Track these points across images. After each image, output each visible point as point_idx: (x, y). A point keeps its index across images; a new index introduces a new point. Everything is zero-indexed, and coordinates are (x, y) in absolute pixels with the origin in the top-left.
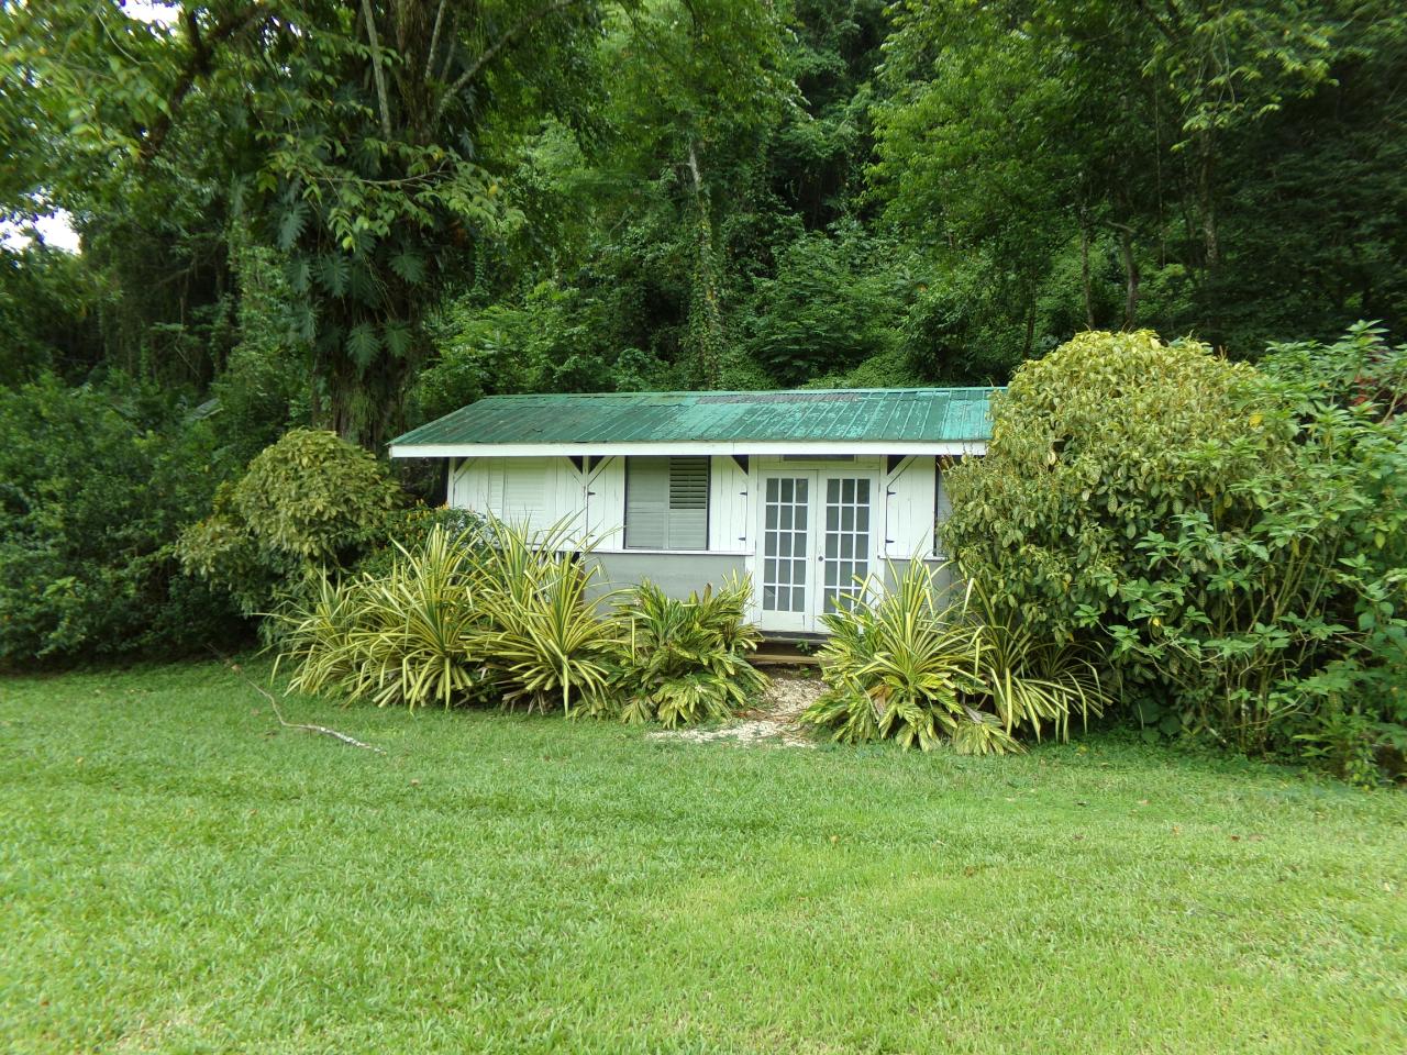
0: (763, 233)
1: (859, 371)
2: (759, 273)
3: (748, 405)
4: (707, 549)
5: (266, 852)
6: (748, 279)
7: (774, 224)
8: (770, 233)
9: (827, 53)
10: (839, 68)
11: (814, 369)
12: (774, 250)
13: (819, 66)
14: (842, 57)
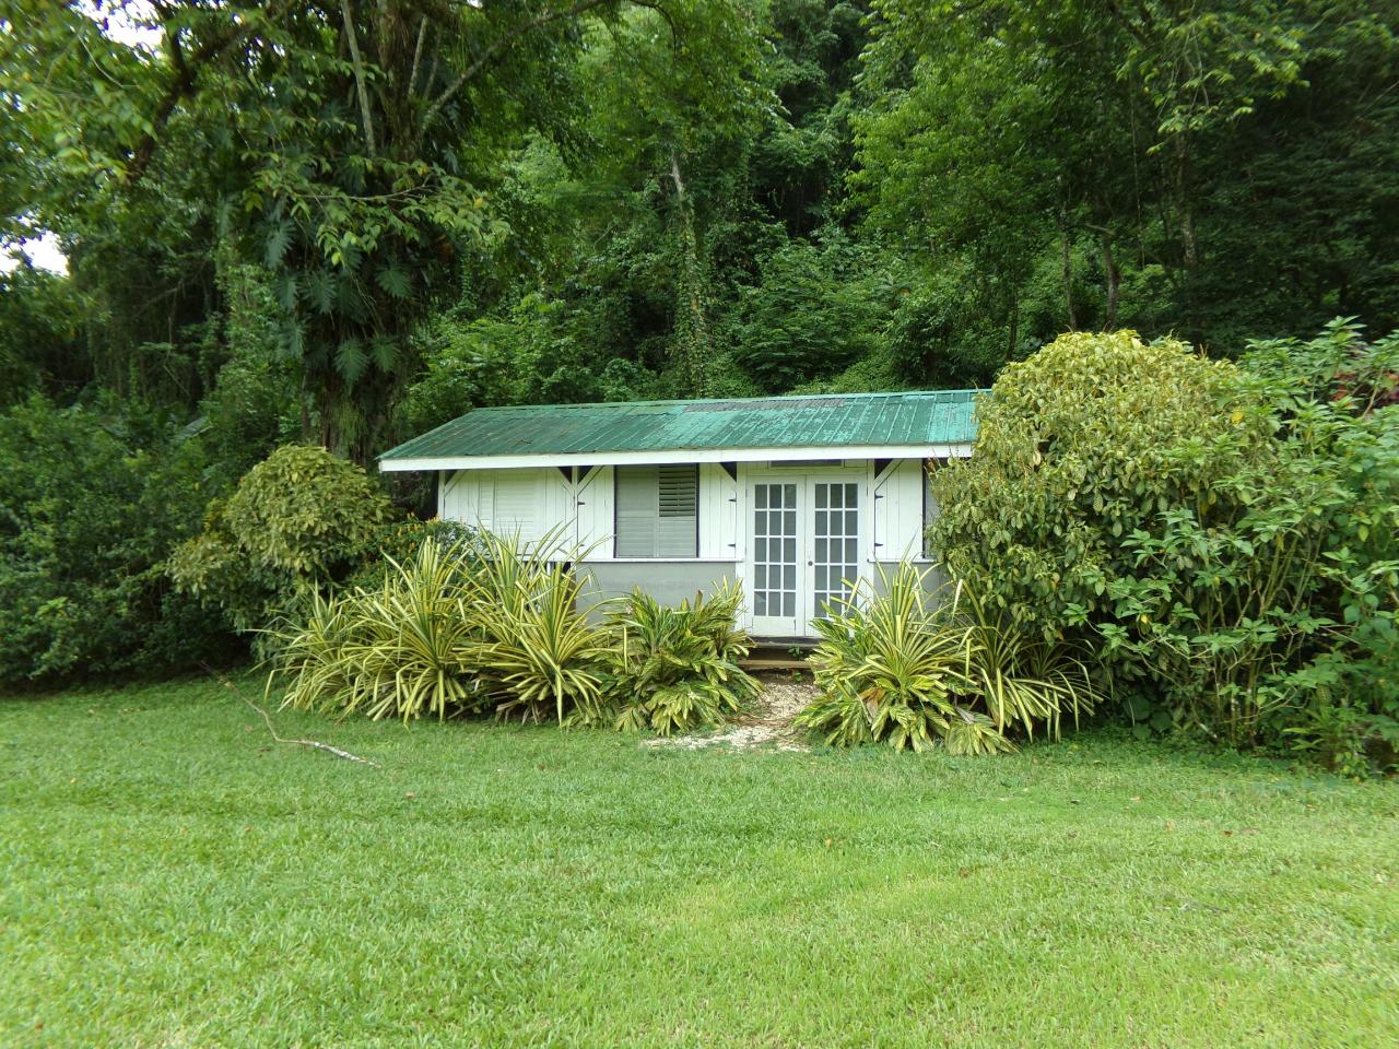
0: (746, 242)
1: (845, 376)
2: (744, 282)
3: (734, 413)
4: (698, 556)
5: (261, 869)
6: (733, 287)
7: (757, 233)
8: (754, 241)
9: (807, 63)
10: (818, 78)
11: (801, 376)
12: (758, 258)
13: (799, 76)
14: (821, 67)
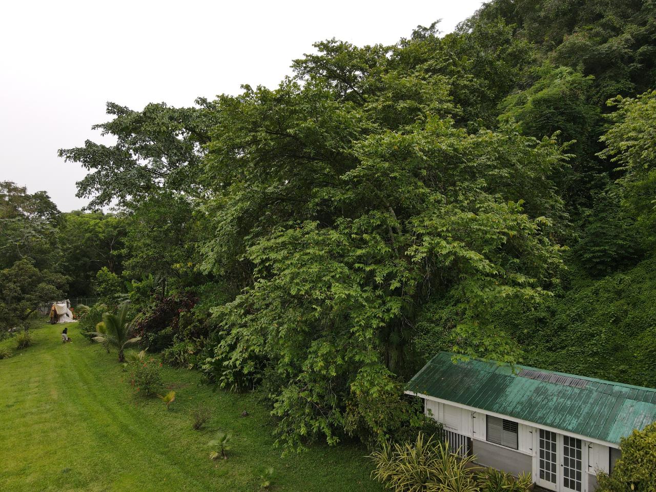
0: (585, 183)
1: (635, 270)
2: (582, 205)
4: (518, 449)
6: (576, 208)
7: (592, 178)
8: (589, 182)
9: (622, 81)
10: (630, 89)
11: (609, 270)
12: (592, 192)
13: (617, 89)
14: (631, 81)
